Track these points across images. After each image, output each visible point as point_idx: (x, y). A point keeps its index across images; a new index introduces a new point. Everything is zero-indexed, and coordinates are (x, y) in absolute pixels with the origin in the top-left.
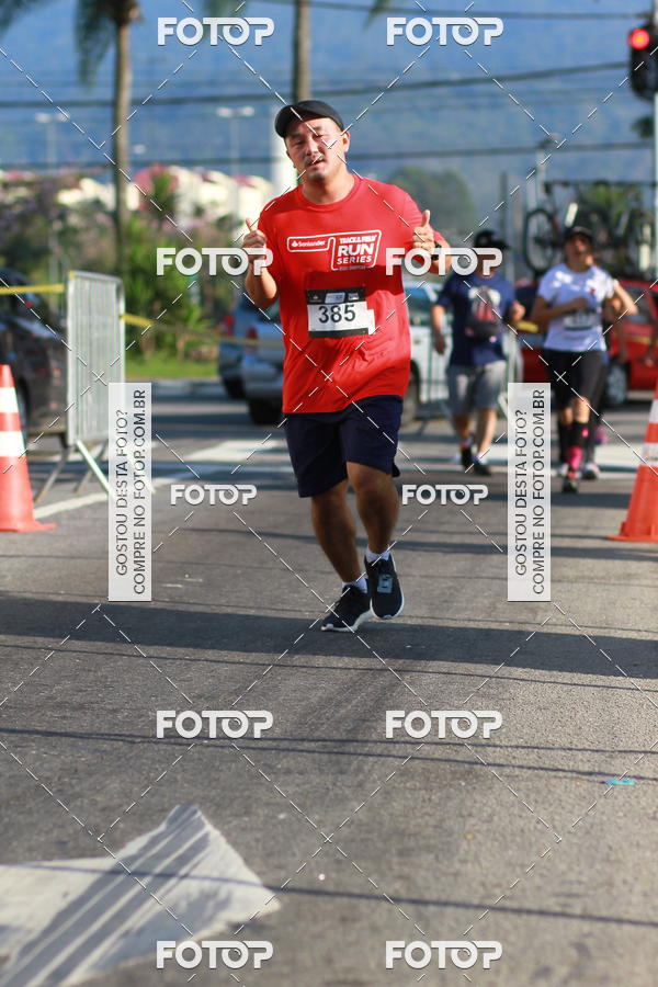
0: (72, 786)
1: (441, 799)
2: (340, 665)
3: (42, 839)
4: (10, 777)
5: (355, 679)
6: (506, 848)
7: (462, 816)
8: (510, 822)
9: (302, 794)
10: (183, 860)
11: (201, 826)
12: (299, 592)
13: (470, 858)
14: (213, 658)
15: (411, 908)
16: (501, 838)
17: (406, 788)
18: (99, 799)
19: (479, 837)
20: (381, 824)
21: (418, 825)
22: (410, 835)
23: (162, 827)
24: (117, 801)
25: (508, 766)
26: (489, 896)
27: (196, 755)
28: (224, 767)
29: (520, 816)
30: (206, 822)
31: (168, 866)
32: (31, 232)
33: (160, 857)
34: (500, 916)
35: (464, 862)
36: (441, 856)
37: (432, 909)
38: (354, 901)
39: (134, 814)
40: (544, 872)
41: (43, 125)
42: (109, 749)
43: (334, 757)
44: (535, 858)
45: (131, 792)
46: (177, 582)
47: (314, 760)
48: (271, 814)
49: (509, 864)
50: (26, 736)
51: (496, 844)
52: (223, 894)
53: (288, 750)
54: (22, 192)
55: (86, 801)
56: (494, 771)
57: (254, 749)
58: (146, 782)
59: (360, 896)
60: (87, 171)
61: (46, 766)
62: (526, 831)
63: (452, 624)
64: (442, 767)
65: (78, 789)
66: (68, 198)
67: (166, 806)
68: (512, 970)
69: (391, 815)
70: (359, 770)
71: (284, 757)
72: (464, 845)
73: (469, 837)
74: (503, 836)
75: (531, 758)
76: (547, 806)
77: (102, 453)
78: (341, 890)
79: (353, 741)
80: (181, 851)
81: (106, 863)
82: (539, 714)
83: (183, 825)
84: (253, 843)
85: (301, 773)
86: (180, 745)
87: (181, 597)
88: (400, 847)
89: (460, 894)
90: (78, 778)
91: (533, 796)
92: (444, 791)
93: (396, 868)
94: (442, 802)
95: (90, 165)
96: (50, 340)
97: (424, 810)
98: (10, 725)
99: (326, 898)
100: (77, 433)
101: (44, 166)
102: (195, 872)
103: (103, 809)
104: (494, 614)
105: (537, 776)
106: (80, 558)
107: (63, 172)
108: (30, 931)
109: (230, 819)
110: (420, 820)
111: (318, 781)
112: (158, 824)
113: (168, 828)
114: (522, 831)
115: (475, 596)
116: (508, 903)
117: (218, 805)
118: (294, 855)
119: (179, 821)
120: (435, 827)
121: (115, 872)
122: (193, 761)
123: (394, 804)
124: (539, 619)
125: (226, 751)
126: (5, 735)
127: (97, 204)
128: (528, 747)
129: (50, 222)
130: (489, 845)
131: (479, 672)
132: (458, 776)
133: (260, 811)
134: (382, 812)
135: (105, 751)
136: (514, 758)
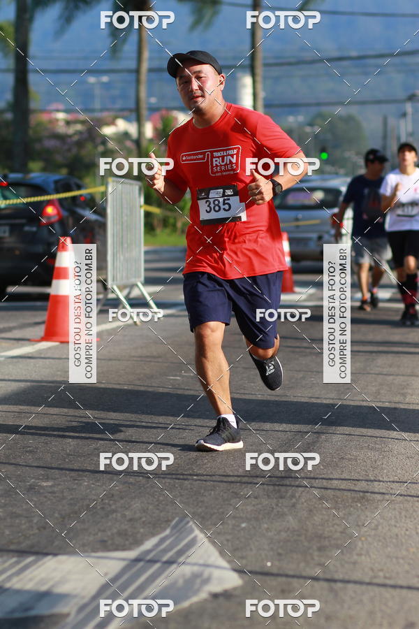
0: (110, 506)
1: (345, 514)
2: (281, 429)
3: (91, 538)
4: (71, 499)
5: (290, 438)
6: (387, 546)
7: (359, 526)
8: (389, 529)
9: (256, 511)
10: (181, 553)
11: (192, 531)
12: (254, 383)
13: (363, 552)
14: (200, 424)
15: (325, 584)
16: (383, 540)
17: (323, 508)
18: (127, 514)
19: (369, 539)
20: (307, 530)
21: (331, 531)
22: (325, 538)
23: (168, 532)
24: (138, 515)
25: (388, 494)
26: (375, 577)
27: (189, 486)
28: (206, 494)
29: (395, 526)
30: (195, 528)
31: (171, 557)
32: (84, 152)
33: (165, 551)
34: (382, 590)
35: (359, 555)
36: (345, 551)
37: (339, 585)
38: (290, 580)
39: (150, 523)
40: (411, 562)
41: (93, 84)
42: (133, 482)
43: (277, 488)
44: (404, 553)
45: (147, 509)
46: (176, 376)
47: (264, 489)
48: (237, 524)
49: (388, 557)
50: (81, 473)
51: (380, 544)
52: (206, 575)
53: (248, 483)
54: (79, 127)
55: (119, 515)
56: (379, 497)
57: (225, 482)
58: (157, 503)
59: (293, 576)
60: (121, 113)
61: (93, 492)
62: (400, 536)
63: (352, 403)
64: (346, 494)
65: (113, 507)
66: (108, 131)
67: (170, 518)
68: (390, 624)
69: (313, 524)
70: (293, 496)
71: (245, 487)
72: (360, 544)
73: (363, 539)
74: (385, 539)
75: (401, 489)
76: (413, 519)
77: (129, 293)
78: (281, 572)
79: (289, 477)
80: (179, 547)
81: (132, 554)
82: (408, 461)
83: (180, 530)
84: (225, 542)
85: (256, 498)
86: (179, 479)
87: (179, 385)
88: (318, 545)
89: (357, 576)
90: (114, 500)
91: (403, 513)
92: (347, 510)
93: (316, 558)
94: (346, 517)
95: (122, 110)
96: (96, 221)
97: (334, 522)
98: (71, 466)
99: (272, 578)
100: (113, 280)
101: (92, 111)
102: (189, 560)
103: (131, 520)
104: (378, 397)
105: (406, 500)
106: (115, 360)
107: (105, 114)
108: (83, 597)
109: (210, 527)
110: (331, 528)
111: (267, 502)
112: (165, 529)
113: (171, 532)
114: (397, 535)
115: (367, 386)
116: (388, 582)
117: (203, 518)
118: (251, 550)
119: (178, 528)
120: (341, 532)
121: (137, 560)
122: (187, 489)
123: (315, 518)
124: (407, 400)
125: (208, 483)
126: (68, 472)
127: (126, 135)
128: (401, 482)
129: (96, 147)
130: (375, 544)
131: (369, 434)
132: (356, 500)
133: (229, 522)
134: (307, 523)
135: (131, 483)
136: (392, 489)
